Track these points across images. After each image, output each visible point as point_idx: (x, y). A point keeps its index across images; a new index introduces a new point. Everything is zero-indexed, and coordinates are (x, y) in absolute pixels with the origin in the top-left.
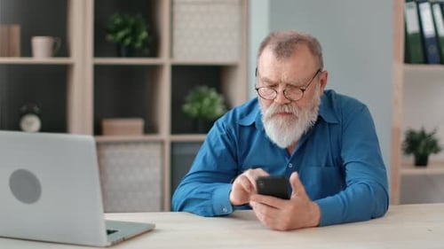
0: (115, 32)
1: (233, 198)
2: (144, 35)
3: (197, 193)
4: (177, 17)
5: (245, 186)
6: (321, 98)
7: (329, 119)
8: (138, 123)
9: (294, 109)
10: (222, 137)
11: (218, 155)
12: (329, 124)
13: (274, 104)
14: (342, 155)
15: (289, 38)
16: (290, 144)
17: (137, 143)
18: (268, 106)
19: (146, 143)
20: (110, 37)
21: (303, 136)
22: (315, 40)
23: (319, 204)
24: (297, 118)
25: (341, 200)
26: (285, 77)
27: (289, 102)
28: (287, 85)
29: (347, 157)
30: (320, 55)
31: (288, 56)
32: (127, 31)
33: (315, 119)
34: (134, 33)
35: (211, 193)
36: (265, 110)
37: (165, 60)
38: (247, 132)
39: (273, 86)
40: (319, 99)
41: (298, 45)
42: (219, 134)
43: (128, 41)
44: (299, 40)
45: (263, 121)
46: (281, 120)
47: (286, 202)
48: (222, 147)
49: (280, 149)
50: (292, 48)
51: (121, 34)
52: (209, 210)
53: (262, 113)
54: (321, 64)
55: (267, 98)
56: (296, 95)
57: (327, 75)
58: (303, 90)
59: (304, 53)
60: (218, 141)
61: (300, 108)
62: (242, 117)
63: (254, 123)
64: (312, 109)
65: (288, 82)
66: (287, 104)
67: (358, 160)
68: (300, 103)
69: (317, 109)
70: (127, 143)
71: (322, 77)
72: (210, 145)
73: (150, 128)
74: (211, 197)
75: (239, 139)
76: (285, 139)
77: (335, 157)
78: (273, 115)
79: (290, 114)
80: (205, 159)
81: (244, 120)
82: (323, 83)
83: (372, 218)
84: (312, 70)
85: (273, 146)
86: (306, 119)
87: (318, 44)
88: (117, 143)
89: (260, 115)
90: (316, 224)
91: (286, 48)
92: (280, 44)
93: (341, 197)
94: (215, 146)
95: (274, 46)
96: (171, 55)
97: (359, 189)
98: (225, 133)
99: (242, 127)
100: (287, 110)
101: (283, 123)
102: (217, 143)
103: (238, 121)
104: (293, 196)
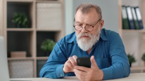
0: (15, 19)
1: (65, 70)
2: (26, 20)
3: (49, 69)
4: (38, 13)
5: (69, 65)
6: (101, 31)
7: (104, 39)
8: (24, 53)
9: (89, 35)
10: (60, 48)
11: (58, 55)
12: (104, 41)
13: (81, 32)
14: (110, 53)
15: (88, 6)
16: (88, 49)
17: (24, 60)
18: (79, 34)
19: (27, 60)
20: (13, 21)
21: (93, 46)
22: (98, 7)
23: (103, 71)
24: (90, 38)
25: (111, 69)
26: (86, 21)
27: (87, 31)
28: (87, 25)
29: (112, 53)
30: (101, 13)
31: (87, 13)
32: (20, 18)
33: (98, 39)
34: (22, 19)
35: (55, 69)
36: (78, 35)
37: (34, 29)
38: (70, 46)
39: (81, 25)
40: (100, 31)
41: (91, 9)
42: (59, 47)
43: (20, 22)
44: (92, 7)
45: (77, 40)
46: (84, 39)
47: (89, 69)
48: (60, 52)
49: (84, 51)
50: (89, 10)
51: (17, 20)
52: (55, 76)
53: (77, 37)
54: (101, 17)
55: (78, 30)
56: (90, 29)
57: (103, 21)
58: (93, 27)
59: (94, 12)
60: (58, 49)
61: (92, 35)
62: (68, 40)
63: (73, 42)
64: (97, 35)
65: (87, 23)
66: (86, 32)
67: (117, 54)
68: (92, 32)
69: (99, 35)
70: (20, 60)
71: (101, 22)
72: (55, 51)
73: (29, 55)
74: (55, 70)
75: (67, 48)
76: (86, 47)
77: (107, 54)
78: (81, 37)
79: (88, 37)
80: (53, 56)
81: (69, 41)
82: (102, 25)
83: (124, 77)
84: (97, 19)
85: (81, 51)
86: (95, 39)
87: (100, 9)
88: (16, 61)
89: (76, 38)
90: (102, 79)
91: (86, 10)
92: (84, 8)
93: (111, 68)
94: (57, 51)
95: (81, 9)
96: (36, 27)
97: (119, 65)
98: (61, 46)
99: (68, 44)
100: (86, 35)
101: (85, 41)
102: (58, 50)
103: (66, 41)
104: (92, 66)
